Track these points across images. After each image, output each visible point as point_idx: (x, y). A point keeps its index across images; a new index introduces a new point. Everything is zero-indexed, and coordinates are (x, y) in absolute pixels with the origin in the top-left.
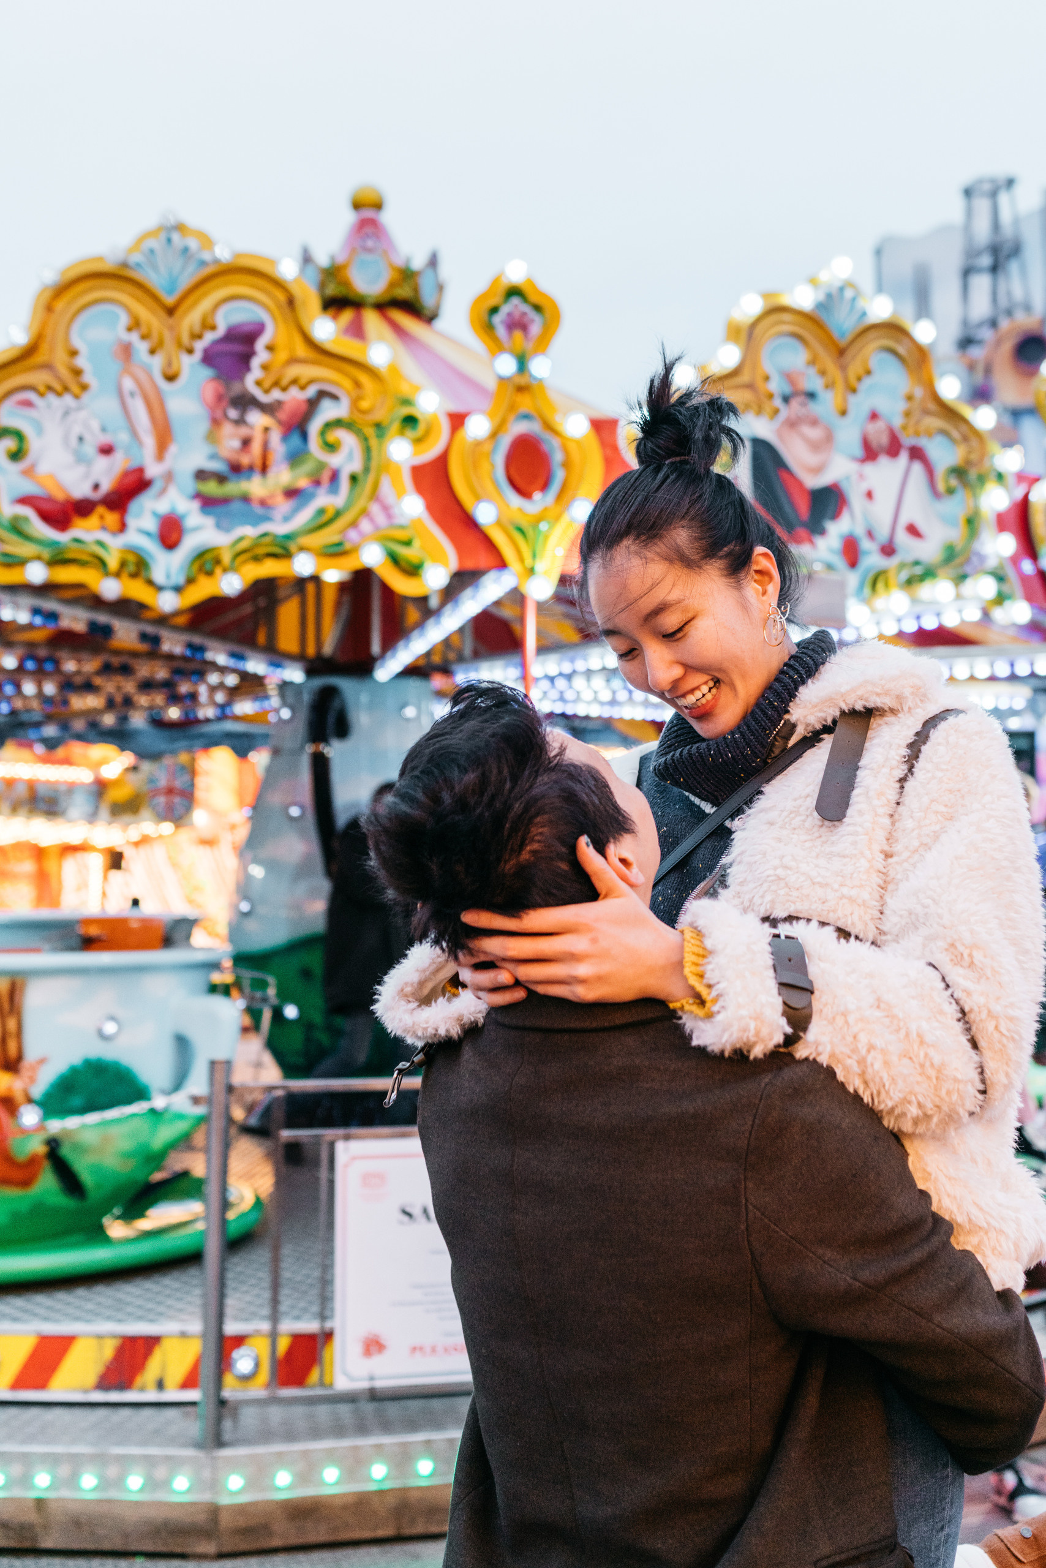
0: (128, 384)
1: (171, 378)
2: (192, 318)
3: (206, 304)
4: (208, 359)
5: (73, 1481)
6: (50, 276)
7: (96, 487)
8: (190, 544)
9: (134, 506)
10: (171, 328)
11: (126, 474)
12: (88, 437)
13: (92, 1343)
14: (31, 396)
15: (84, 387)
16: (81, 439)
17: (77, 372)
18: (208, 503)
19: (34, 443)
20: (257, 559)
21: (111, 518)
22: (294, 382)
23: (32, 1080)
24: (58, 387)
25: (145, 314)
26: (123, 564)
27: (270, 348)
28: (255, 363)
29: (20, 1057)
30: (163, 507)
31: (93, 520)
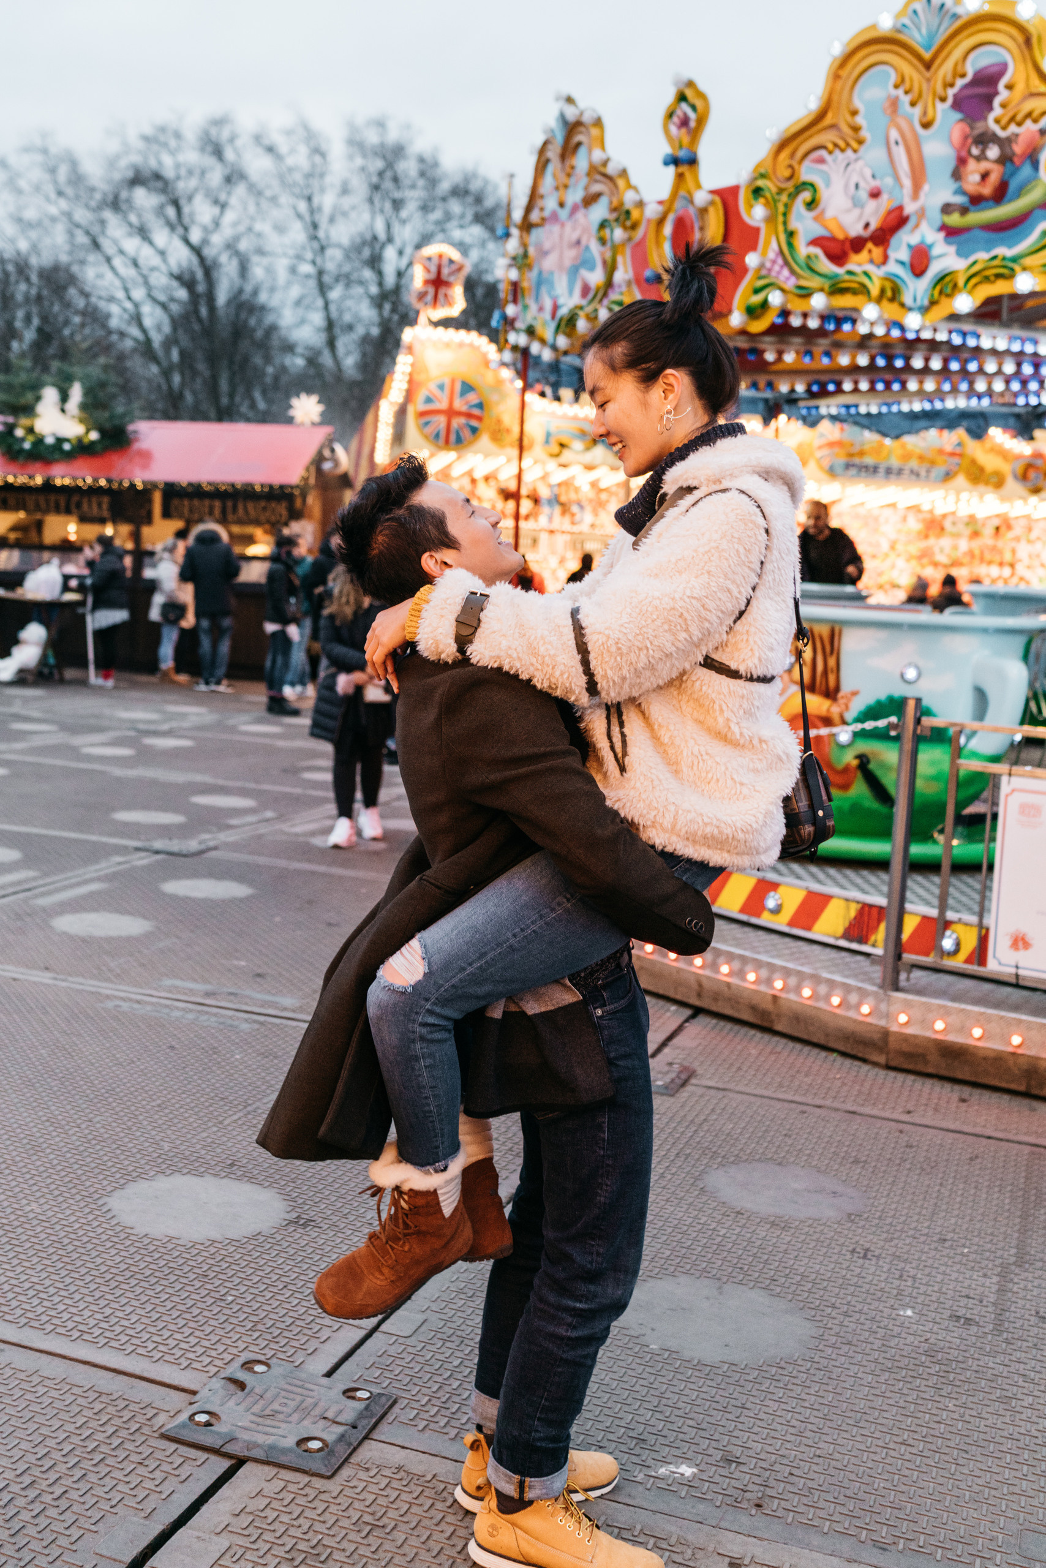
0: (894, 134)
1: (926, 125)
2: (945, 69)
3: (957, 54)
4: (957, 105)
5: (798, 989)
6: (837, 49)
7: (867, 225)
8: (935, 269)
9: (894, 241)
10: (928, 80)
11: (890, 212)
12: (862, 184)
13: (842, 903)
14: (823, 153)
15: (861, 142)
16: (857, 186)
17: (856, 129)
18: (951, 232)
19: (824, 193)
20: (987, 279)
21: (877, 252)
22: (1029, 115)
23: (847, 708)
24: (842, 144)
25: (907, 70)
26: (883, 291)
27: (1009, 87)
28: (997, 102)
29: (837, 689)
30: (914, 239)
31: (864, 255)
